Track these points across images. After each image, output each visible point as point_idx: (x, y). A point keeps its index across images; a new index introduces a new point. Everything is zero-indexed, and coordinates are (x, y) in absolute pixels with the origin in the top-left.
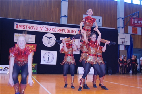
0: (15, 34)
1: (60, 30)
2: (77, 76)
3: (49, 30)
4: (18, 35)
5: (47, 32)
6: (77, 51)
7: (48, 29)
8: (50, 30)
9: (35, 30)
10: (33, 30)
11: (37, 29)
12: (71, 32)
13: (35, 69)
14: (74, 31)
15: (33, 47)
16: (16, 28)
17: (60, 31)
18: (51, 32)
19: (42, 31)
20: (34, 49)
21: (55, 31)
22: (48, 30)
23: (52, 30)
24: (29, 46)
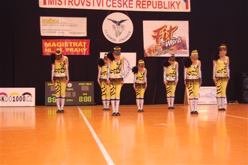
0: (42, 19)
1: (143, 4)
2: (185, 107)
3: (117, 4)
4: (49, 21)
5: (111, 8)
6: (183, 50)
7: (113, 3)
8: (120, 5)
9: (85, 7)
10: (80, 7)
11: (88, 4)
12: (167, 6)
13: (87, 96)
14: (175, 5)
15: (83, 44)
16: (41, 5)
17: (141, 5)
18: (122, 9)
19: (100, 8)
20: (85, 50)
21: (131, 6)
22: (114, 5)
23: (122, 3)
24: (72, 44)
